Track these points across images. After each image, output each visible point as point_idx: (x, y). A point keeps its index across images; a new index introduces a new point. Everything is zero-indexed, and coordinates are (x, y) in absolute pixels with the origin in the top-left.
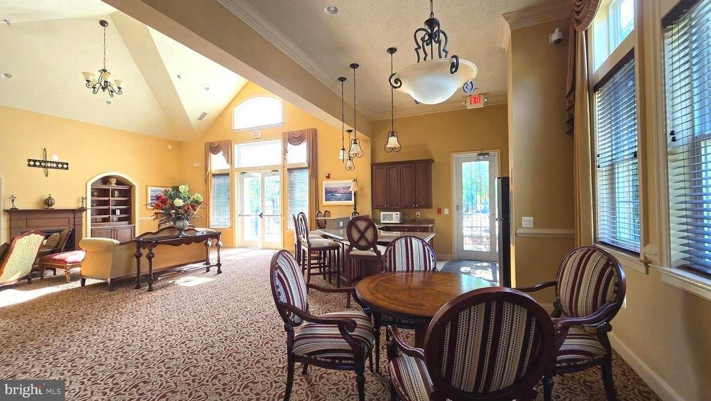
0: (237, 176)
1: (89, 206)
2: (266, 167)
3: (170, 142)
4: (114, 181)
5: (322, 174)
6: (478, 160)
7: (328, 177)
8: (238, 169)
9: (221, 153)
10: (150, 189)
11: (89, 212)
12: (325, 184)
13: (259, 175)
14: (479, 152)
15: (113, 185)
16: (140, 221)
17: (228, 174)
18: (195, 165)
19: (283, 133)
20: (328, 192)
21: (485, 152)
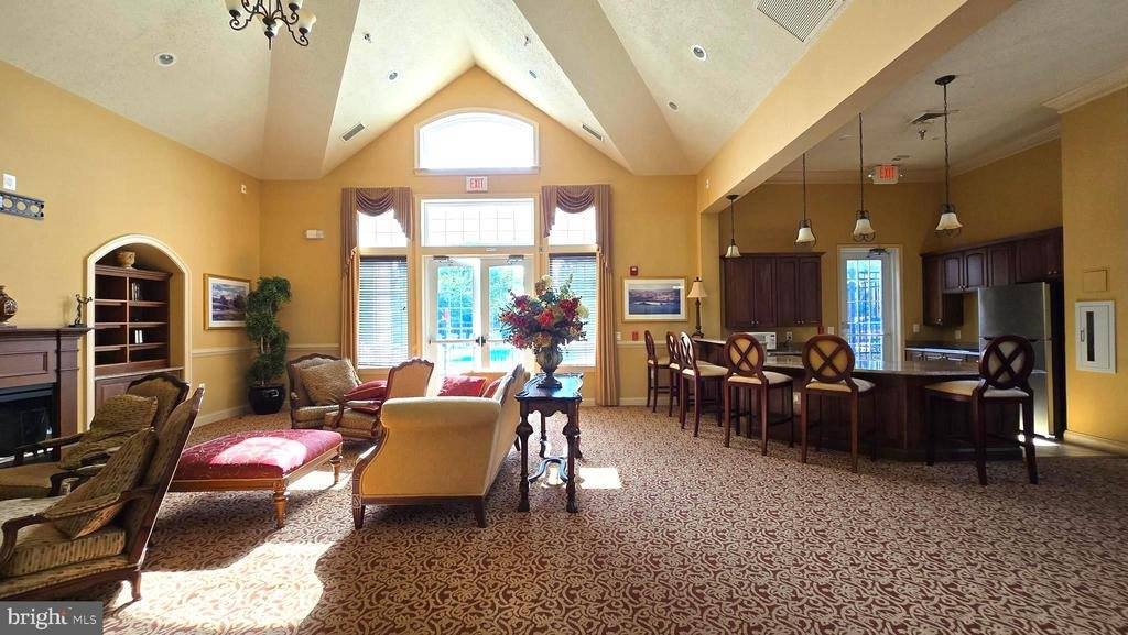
0: (426, 262)
1: (91, 322)
2: (500, 249)
3: (245, 177)
4: (130, 259)
5: (622, 268)
6: (868, 258)
7: (634, 274)
8: (428, 250)
9: (390, 213)
10: (212, 281)
11: (91, 336)
12: (631, 285)
13: (475, 263)
14: (876, 247)
15: (128, 269)
16: (195, 357)
17: (403, 259)
18: (311, 234)
19: (543, 188)
20: (634, 298)
21: (882, 247)
